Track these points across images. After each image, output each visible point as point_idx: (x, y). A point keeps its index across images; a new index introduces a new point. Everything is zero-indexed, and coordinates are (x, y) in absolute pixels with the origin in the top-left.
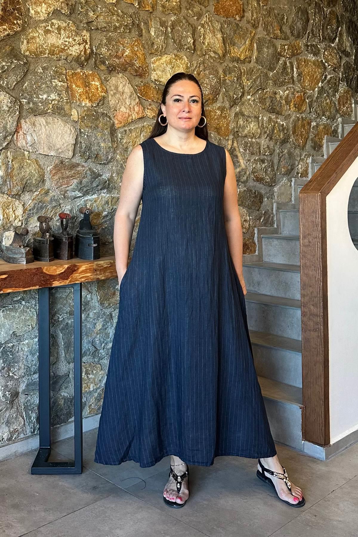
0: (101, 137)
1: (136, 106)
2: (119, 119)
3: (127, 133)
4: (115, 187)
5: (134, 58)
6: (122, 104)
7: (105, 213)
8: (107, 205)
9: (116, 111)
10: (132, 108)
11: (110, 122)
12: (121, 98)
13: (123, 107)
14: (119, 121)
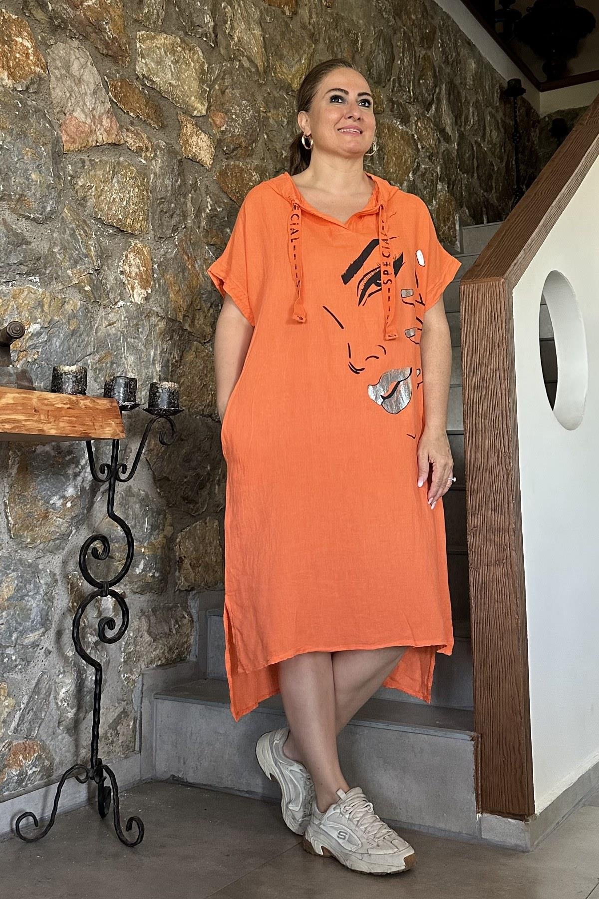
0: (33, 160)
1: (105, 116)
2: (69, 132)
3: (86, 167)
4: (59, 276)
5: (103, 16)
6: (78, 102)
7: (34, 328)
8: (39, 310)
9: (65, 114)
10: (97, 118)
11: (52, 134)
12: (77, 90)
13: (79, 110)
14: (71, 137)
